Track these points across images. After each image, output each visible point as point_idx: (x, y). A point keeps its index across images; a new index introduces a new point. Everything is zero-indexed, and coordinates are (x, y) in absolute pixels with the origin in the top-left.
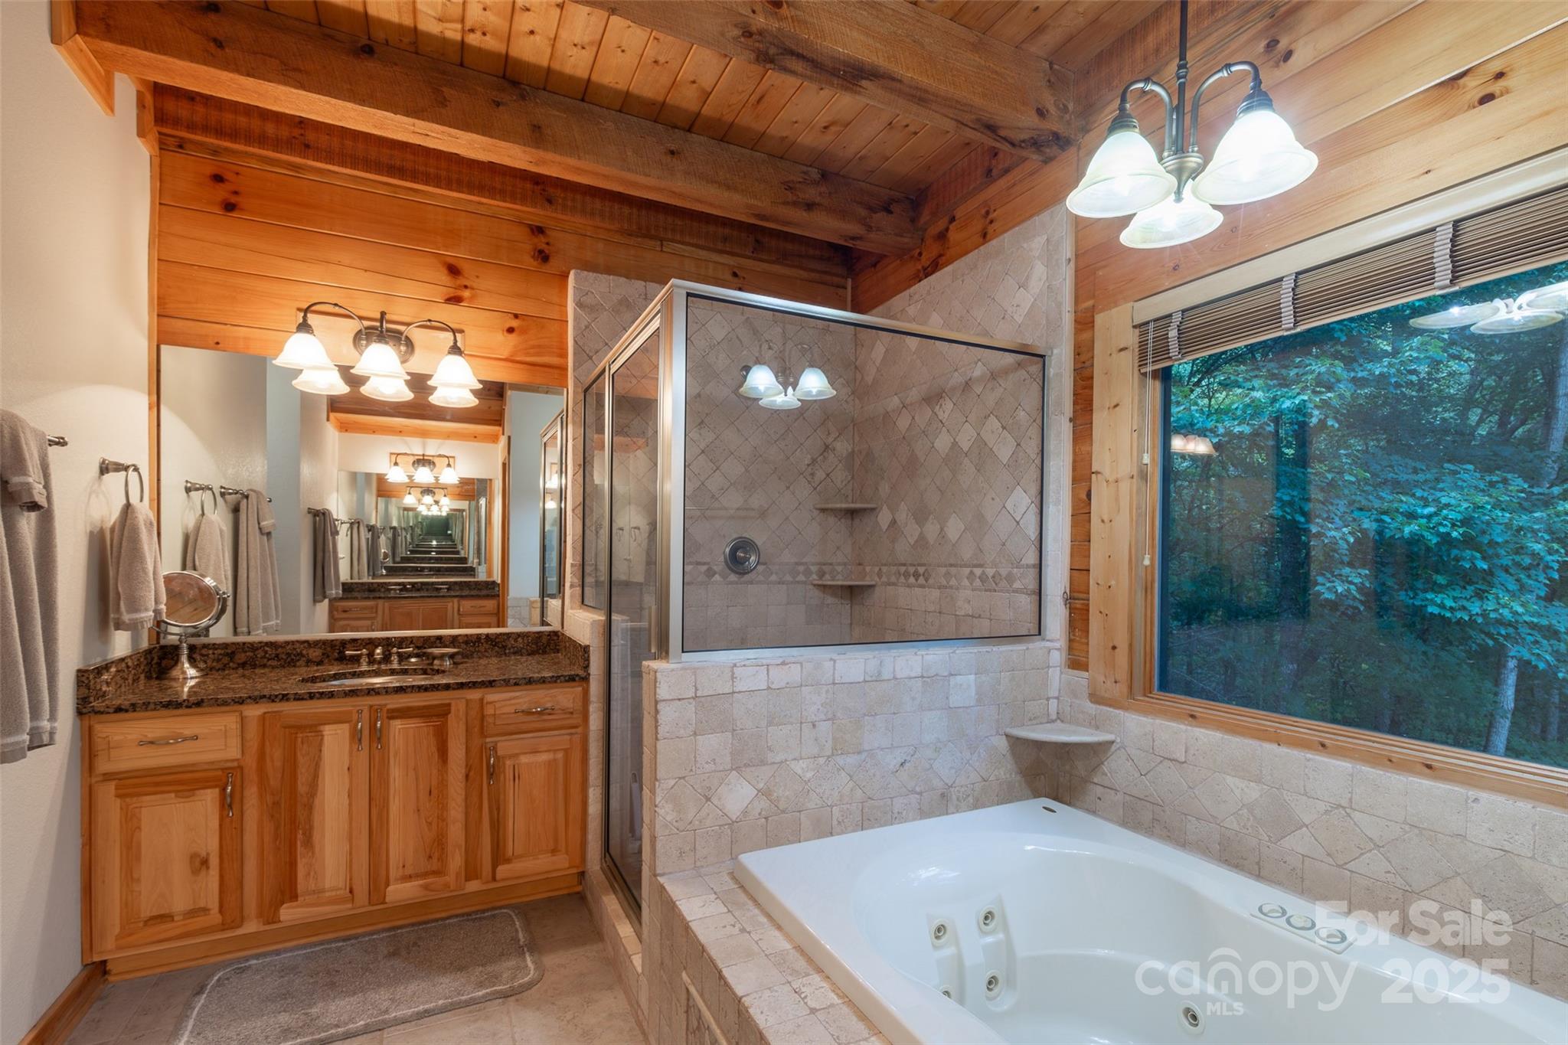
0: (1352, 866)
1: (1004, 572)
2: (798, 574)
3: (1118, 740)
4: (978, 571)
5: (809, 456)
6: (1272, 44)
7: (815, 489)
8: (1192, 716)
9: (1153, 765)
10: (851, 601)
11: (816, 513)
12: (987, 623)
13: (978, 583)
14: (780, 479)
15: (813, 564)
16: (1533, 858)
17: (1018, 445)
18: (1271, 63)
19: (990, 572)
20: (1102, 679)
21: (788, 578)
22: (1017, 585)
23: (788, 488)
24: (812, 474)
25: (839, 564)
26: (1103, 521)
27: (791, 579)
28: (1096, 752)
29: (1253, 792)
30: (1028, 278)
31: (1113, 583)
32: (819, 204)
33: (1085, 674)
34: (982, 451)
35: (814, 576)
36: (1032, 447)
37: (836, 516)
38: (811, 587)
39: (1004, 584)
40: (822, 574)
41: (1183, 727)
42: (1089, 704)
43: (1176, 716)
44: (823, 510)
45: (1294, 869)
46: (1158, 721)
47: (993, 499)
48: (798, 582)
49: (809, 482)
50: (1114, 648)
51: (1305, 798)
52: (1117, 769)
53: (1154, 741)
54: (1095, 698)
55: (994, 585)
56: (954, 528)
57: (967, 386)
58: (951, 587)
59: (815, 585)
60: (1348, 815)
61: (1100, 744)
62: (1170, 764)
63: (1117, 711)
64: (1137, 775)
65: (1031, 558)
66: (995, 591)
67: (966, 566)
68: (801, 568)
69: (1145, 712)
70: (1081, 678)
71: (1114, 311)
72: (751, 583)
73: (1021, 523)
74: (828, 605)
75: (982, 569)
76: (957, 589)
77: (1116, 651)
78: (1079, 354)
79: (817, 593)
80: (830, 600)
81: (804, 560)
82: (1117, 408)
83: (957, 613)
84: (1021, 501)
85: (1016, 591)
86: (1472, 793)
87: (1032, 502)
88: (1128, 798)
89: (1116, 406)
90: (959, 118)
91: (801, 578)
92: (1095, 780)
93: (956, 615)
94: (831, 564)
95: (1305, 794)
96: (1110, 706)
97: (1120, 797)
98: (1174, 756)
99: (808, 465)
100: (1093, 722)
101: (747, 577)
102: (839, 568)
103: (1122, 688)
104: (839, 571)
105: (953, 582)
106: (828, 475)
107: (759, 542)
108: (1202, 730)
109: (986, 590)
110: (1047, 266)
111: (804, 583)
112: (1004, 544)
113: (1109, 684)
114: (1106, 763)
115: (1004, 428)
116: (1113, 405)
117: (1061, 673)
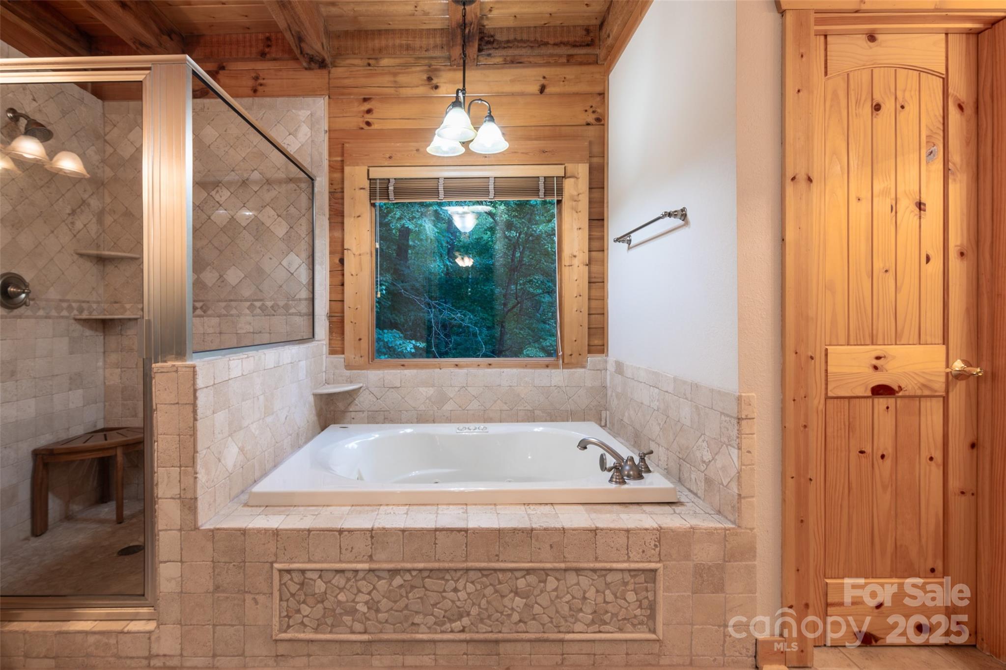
0: (467, 409)
1: (281, 303)
2: (62, 310)
3: (364, 385)
4: (258, 304)
5: (69, 207)
6: (430, 79)
7: (75, 236)
8: (403, 365)
9: (384, 392)
10: (104, 332)
11: (76, 257)
12: (268, 335)
13: (258, 311)
14: (45, 222)
15: (75, 301)
16: (517, 386)
17: (291, 227)
18: (430, 86)
19: (269, 304)
20: (353, 356)
21: (54, 313)
22: (293, 311)
23: (53, 232)
24: (73, 223)
25: (94, 302)
26: (352, 275)
27: (56, 314)
28: (350, 395)
29: (431, 391)
30: (296, 130)
31: (359, 306)
32: (130, 8)
33: (343, 356)
34: (258, 228)
35: (75, 312)
36: (303, 230)
37: (91, 262)
38: (73, 321)
39: (282, 311)
40: (81, 310)
41: (399, 371)
42: (345, 371)
43: (395, 367)
44: (81, 255)
45: (447, 418)
46: (386, 371)
47: (271, 259)
48: (62, 317)
49: (70, 230)
50: (360, 339)
51: (451, 388)
52: (364, 401)
53: (384, 381)
54: (348, 367)
55: (273, 312)
56: (233, 276)
57: (245, 183)
58: (232, 315)
59: (76, 320)
60: (466, 389)
61: (354, 390)
62: (392, 390)
63: (363, 371)
64: (375, 400)
65: (304, 294)
66: (274, 315)
67: (246, 300)
68: (65, 305)
69: (379, 368)
70: (339, 359)
71: (357, 167)
72: (20, 317)
73: (294, 274)
74: (87, 336)
75: (262, 302)
76: (238, 316)
77: (362, 341)
78: (332, 184)
79: (78, 327)
80: (88, 332)
81: (68, 297)
82: (359, 218)
83: (239, 332)
84: (296, 262)
85: (292, 314)
86: (502, 370)
87: (303, 262)
88: (370, 413)
89: (359, 216)
90: (291, 26)
91: (65, 313)
92: (351, 410)
93: (237, 333)
94: (88, 302)
95: (451, 386)
96: (358, 369)
97: (366, 414)
98: (395, 386)
99: (69, 214)
100: (349, 380)
101: (16, 312)
102: (95, 306)
103: (365, 359)
104: (95, 308)
105: (234, 312)
106: (85, 226)
107: (27, 278)
108: (408, 371)
109: (265, 316)
110: (311, 129)
111: (67, 317)
112: (281, 286)
113: (357, 358)
114: (357, 399)
115: (279, 216)
116: (356, 216)
117: (326, 357)
